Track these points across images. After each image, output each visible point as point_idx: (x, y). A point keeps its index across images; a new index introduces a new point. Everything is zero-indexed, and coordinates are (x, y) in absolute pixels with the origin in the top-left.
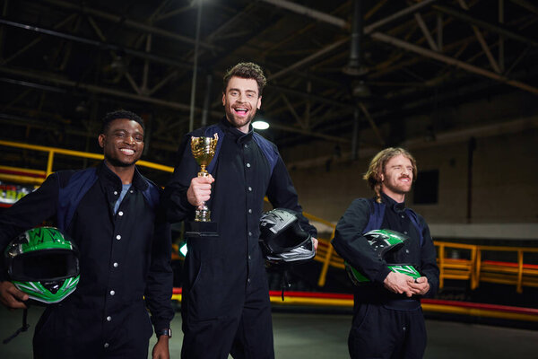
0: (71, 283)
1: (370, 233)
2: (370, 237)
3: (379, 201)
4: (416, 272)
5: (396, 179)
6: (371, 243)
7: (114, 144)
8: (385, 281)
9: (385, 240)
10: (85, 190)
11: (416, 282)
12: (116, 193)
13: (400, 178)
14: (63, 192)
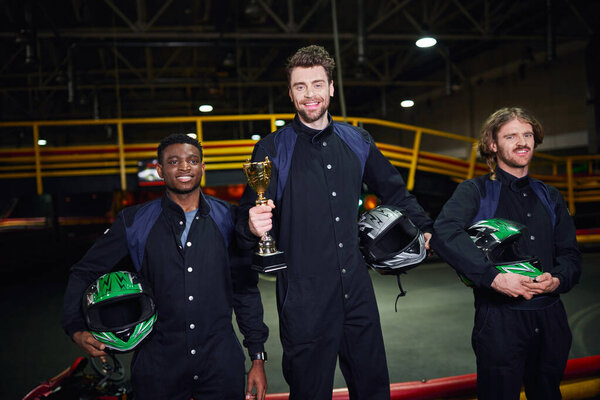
0: (143, 329)
1: (476, 226)
2: (474, 232)
3: (493, 178)
4: (534, 270)
5: (510, 152)
6: (475, 239)
7: (170, 174)
8: (493, 285)
9: (493, 235)
10: (150, 226)
11: (535, 281)
12: (181, 223)
13: (515, 150)
14: (129, 231)
